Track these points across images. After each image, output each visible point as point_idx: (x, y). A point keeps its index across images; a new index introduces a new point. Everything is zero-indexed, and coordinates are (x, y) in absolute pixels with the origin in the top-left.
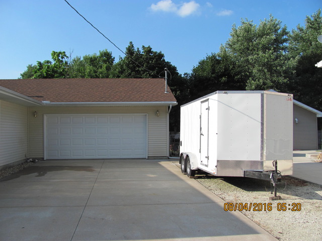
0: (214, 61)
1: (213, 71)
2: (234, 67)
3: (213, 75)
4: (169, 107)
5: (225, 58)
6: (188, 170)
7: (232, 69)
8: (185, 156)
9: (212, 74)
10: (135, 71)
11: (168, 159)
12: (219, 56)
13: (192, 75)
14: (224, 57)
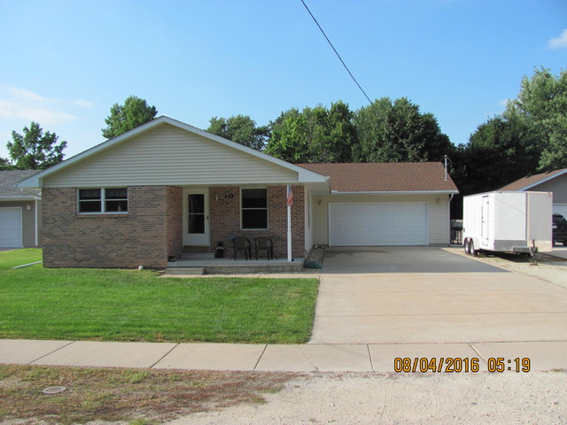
0: (498, 126)
1: (497, 141)
2: (524, 134)
3: (497, 146)
4: (450, 196)
5: (513, 120)
6: (472, 251)
7: (522, 137)
8: (469, 240)
9: (496, 143)
10: (397, 143)
11: (449, 246)
12: (505, 117)
13: (469, 145)
14: (511, 120)
